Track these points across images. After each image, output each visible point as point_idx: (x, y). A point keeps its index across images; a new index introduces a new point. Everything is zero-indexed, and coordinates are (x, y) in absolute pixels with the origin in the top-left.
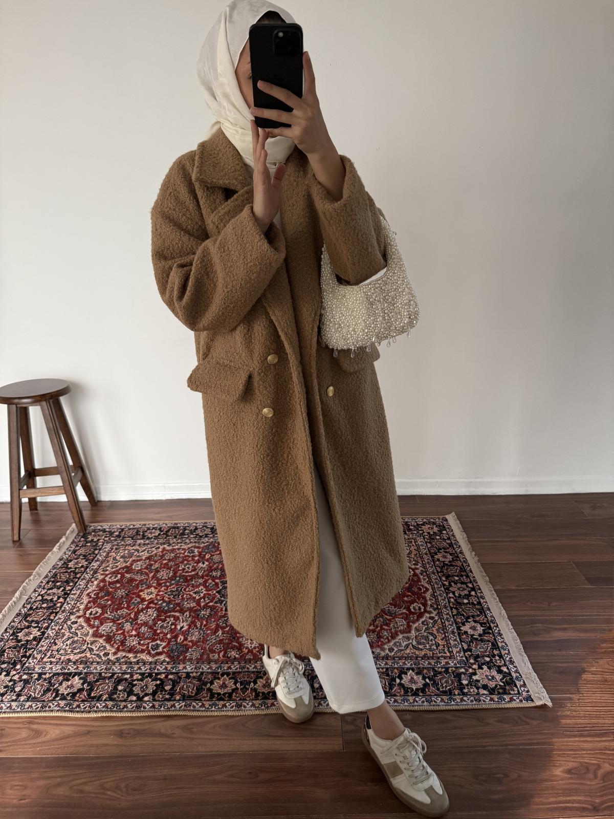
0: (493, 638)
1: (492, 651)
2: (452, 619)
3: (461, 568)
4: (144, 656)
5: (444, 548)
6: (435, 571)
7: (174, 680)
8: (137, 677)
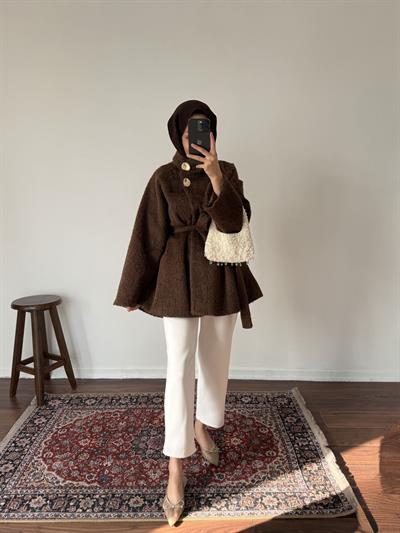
0: (324, 472)
1: (325, 482)
2: (296, 460)
3: (303, 427)
4: (83, 484)
5: (290, 414)
6: (285, 430)
7: (105, 499)
8: (81, 496)
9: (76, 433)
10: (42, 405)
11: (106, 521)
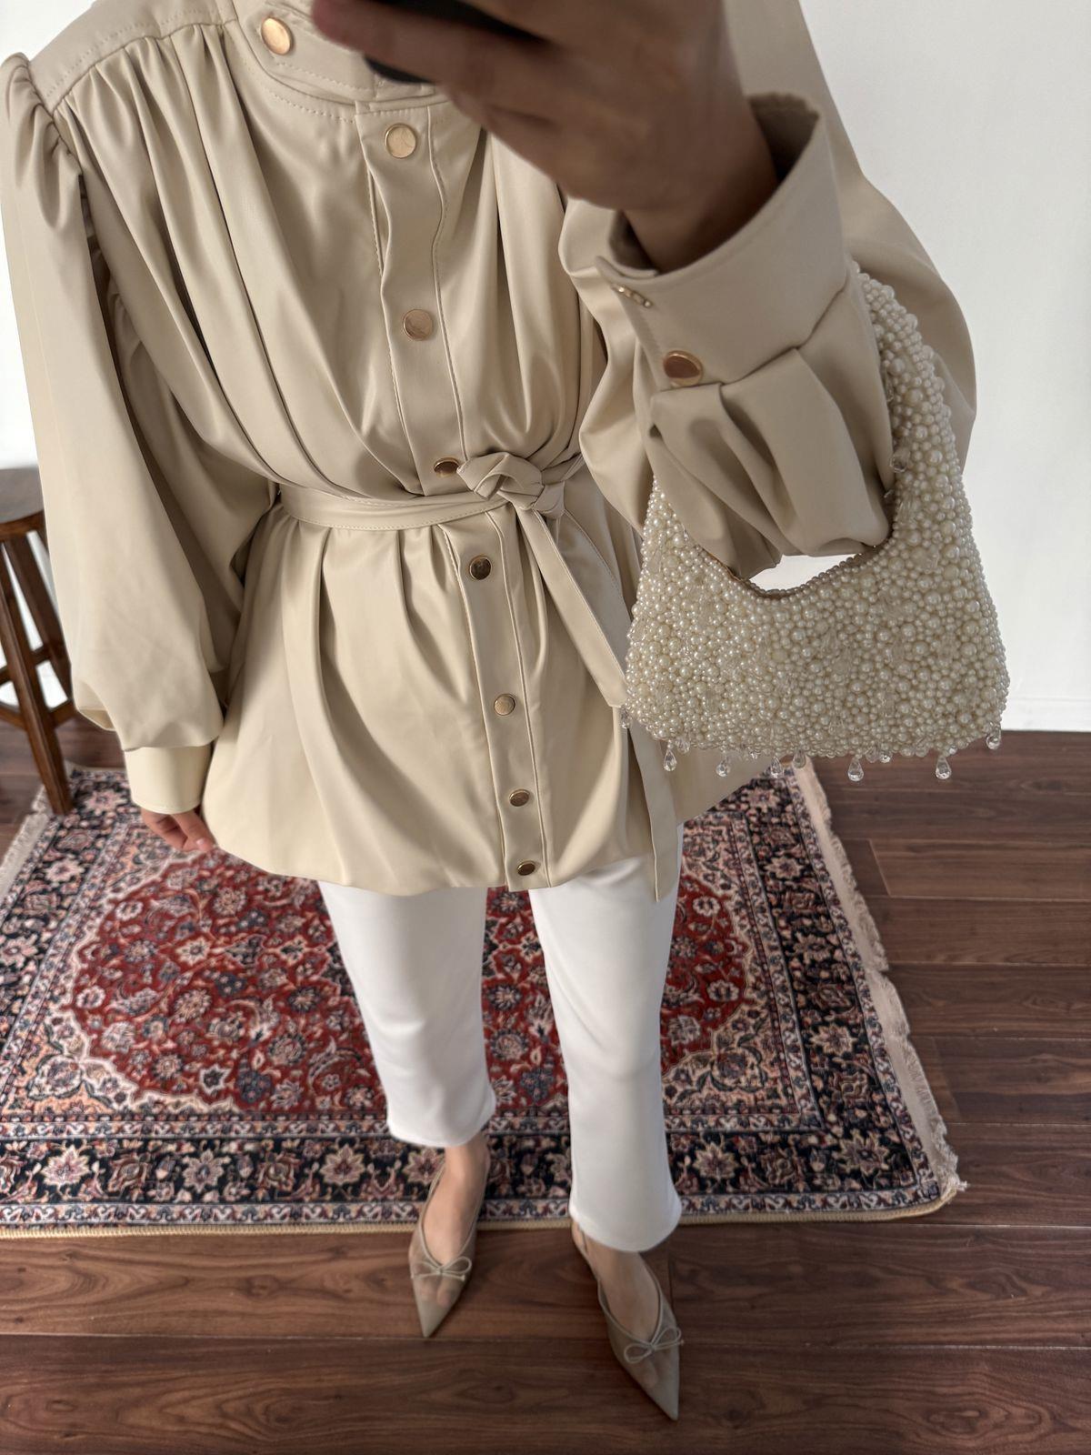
0: (869, 1061)
1: (871, 1096)
2: (794, 1017)
3: (817, 897)
4: (193, 1102)
5: (785, 846)
6: (766, 905)
7: (255, 1158)
8: (187, 1148)
9: (167, 916)
10: (66, 814)
11: (258, 1231)
